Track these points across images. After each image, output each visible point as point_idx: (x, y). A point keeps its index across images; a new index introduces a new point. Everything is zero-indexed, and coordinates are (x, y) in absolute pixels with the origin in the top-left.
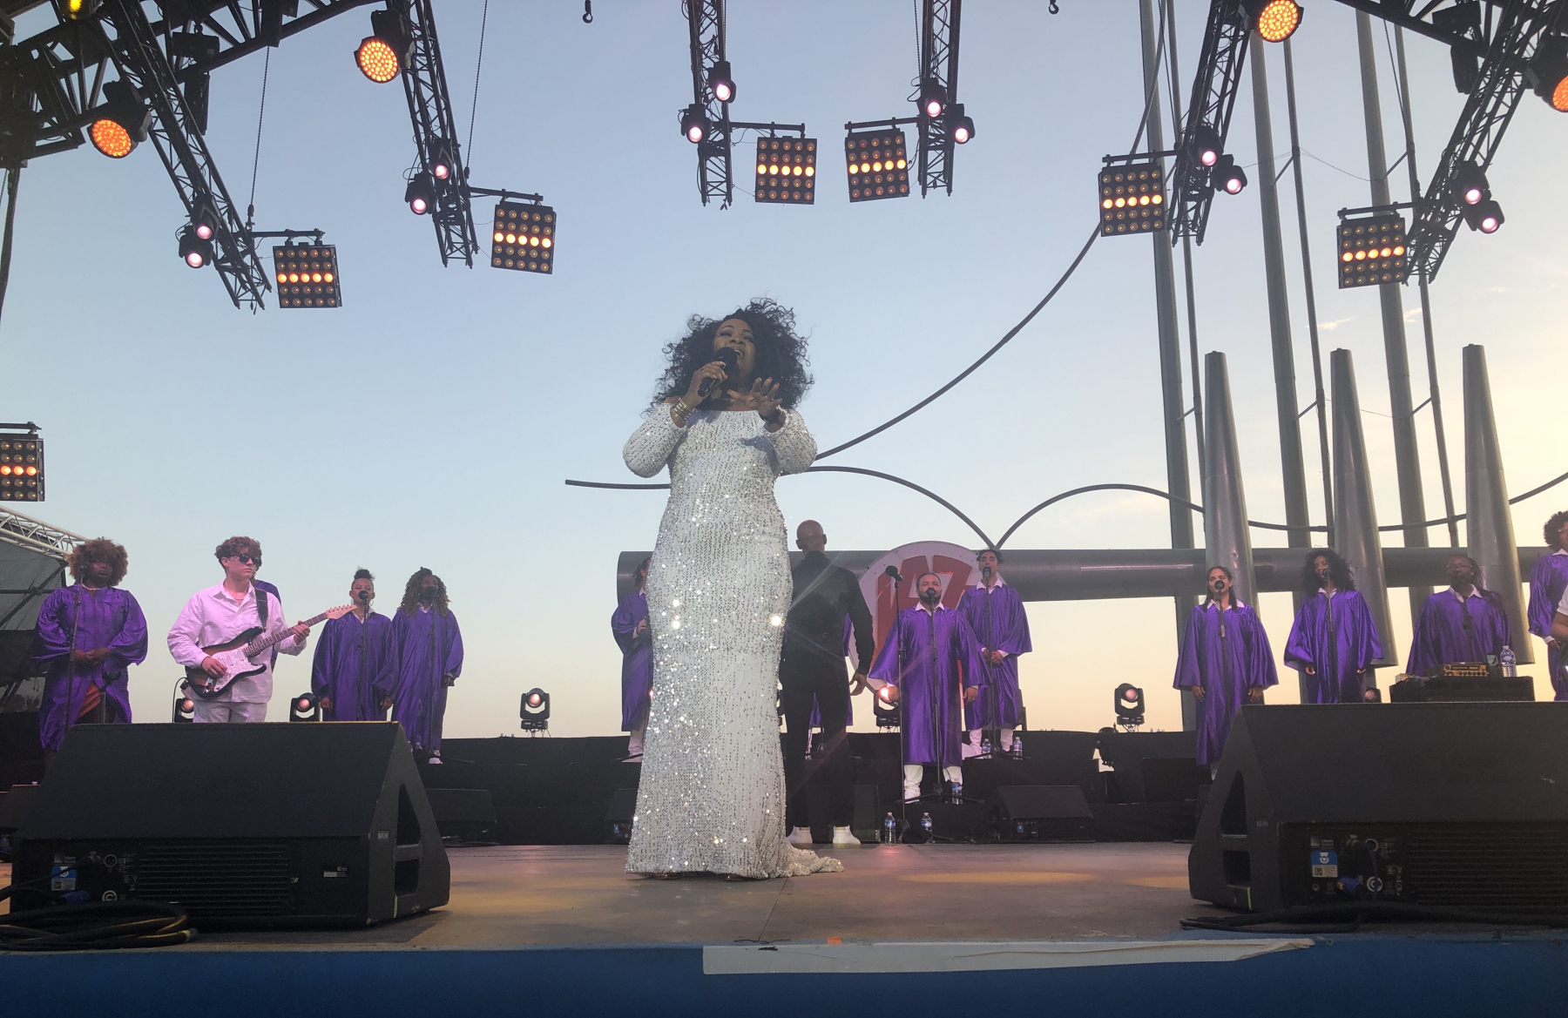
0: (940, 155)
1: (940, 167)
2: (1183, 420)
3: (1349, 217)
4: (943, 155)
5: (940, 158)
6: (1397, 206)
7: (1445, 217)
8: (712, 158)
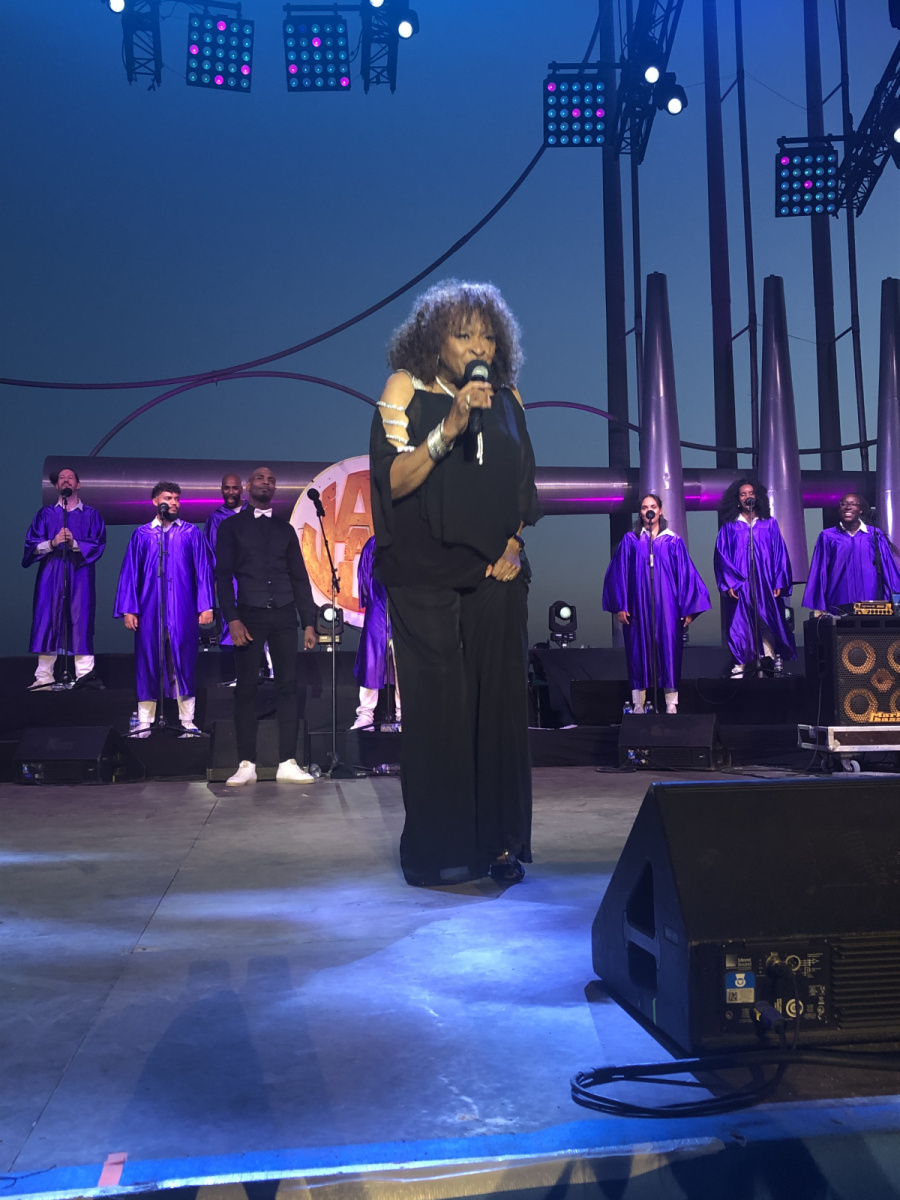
0: (383, 48)
1: (384, 62)
2: (624, 339)
3: (787, 146)
4: (387, 49)
5: (384, 52)
6: (832, 138)
7: (874, 152)
8: (138, 32)
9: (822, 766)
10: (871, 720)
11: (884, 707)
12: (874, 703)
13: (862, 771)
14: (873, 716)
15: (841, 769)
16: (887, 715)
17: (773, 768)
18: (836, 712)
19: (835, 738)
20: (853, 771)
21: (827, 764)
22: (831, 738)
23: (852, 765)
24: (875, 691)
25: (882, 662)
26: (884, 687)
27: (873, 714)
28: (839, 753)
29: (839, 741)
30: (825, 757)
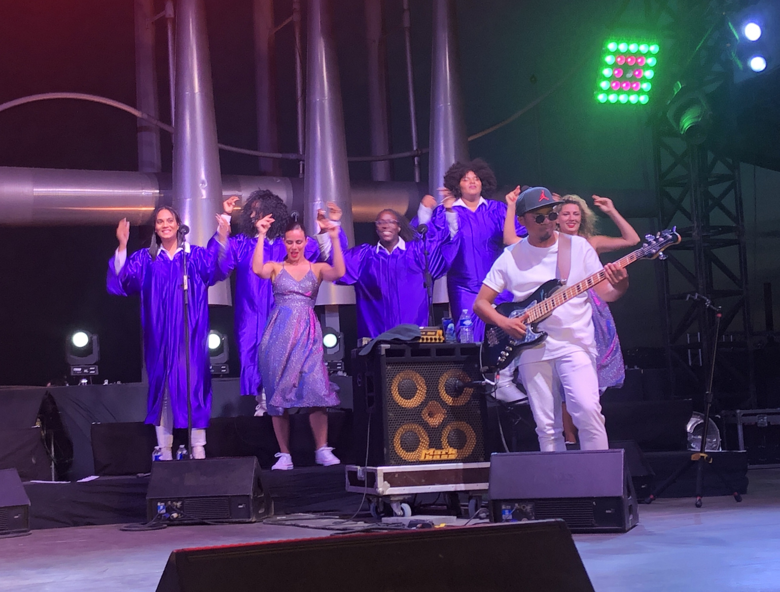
9: (372, 512)
10: (422, 458)
11: (435, 444)
12: (425, 439)
13: (413, 514)
14: (425, 453)
15: (391, 513)
16: (439, 452)
17: (318, 515)
18: (385, 449)
19: (384, 480)
20: (403, 515)
21: (376, 508)
22: (380, 479)
23: (402, 509)
24: (426, 426)
25: (432, 394)
26: (435, 421)
27: (424, 452)
28: (389, 496)
29: (389, 482)
30: (375, 500)
